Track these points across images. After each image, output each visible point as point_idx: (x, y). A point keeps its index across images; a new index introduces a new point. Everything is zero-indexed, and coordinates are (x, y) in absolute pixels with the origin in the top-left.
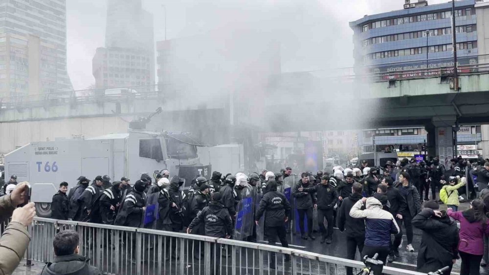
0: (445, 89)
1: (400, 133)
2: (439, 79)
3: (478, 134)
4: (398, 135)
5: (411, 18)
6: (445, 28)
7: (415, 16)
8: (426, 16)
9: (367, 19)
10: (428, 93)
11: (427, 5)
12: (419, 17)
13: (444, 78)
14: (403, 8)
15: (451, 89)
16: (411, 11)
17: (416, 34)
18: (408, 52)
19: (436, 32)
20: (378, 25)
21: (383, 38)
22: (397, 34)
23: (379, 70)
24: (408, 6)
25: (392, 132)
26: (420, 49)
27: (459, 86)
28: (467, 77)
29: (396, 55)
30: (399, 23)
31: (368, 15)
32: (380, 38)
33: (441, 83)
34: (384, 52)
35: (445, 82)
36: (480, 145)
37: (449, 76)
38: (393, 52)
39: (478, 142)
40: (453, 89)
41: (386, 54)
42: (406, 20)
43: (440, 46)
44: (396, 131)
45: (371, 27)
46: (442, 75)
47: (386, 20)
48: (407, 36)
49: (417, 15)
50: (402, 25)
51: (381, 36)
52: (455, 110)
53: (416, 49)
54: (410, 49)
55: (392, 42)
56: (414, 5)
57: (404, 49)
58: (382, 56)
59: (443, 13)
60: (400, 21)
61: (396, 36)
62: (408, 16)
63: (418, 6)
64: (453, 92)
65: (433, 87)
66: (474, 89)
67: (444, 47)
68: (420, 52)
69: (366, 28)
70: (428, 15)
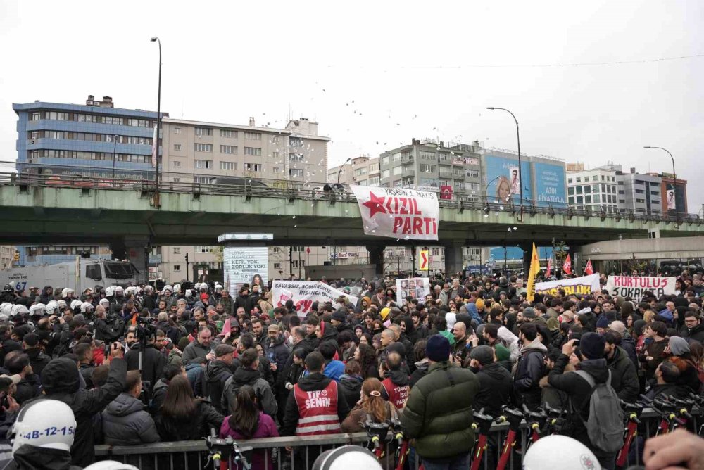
0: (144, 205)
1: (74, 251)
2: (139, 194)
3: (159, 255)
4: (72, 254)
5: (95, 118)
6: (132, 137)
7: (100, 116)
8: (111, 118)
9: (39, 106)
10: (126, 208)
11: (112, 107)
12: (103, 118)
13: (144, 193)
14: (85, 104)
15: (151, 205)
16: (95, 110)
17: (99, 137)
18: (88, 155)
19: (121, 139)
20: (53, 116)
21: (58, 133)
22: (77, 132)
23: (51, 171)
24: (92, 103)
25: (65, 249)
26: (102, 155)
27: (160, 204)
28: (168, 194)
29: (74, 156)
30: (80, 120)
31: (41, 101)
32: (55, 133)
33: (141, 198)
34: (59, 150)
35: (146, 197)
36: (160, 266)
37: (149, 191)
38: (70, 153)
39: (158, 264)
40: (154, 205)
41: (62, 153)
42: (89, 118)
43: (125, 155)
44: (69, 249)
45: (43, 117)
46: (143, 189)
47: (65, 113)
48: (89, 136)
49: (101, 116)
50: (82, 123)
51: (57, 131)
52: (150, 229)
53: (98, 154)
54: (92, 152)
55: (71, 140)
56: (98, 104)
57: (84, 152)
58: (57, 155)
59: (130, 120)
60: (81, 118)
61: (75, 134)
62: (92, 114)
63: (103, 106)
64: (153, 209)
65: (133, 202)
66: (174, 209)
67: (129, 157)
68: (102, 158)
69: (37, 117)
70: (114, 119)
